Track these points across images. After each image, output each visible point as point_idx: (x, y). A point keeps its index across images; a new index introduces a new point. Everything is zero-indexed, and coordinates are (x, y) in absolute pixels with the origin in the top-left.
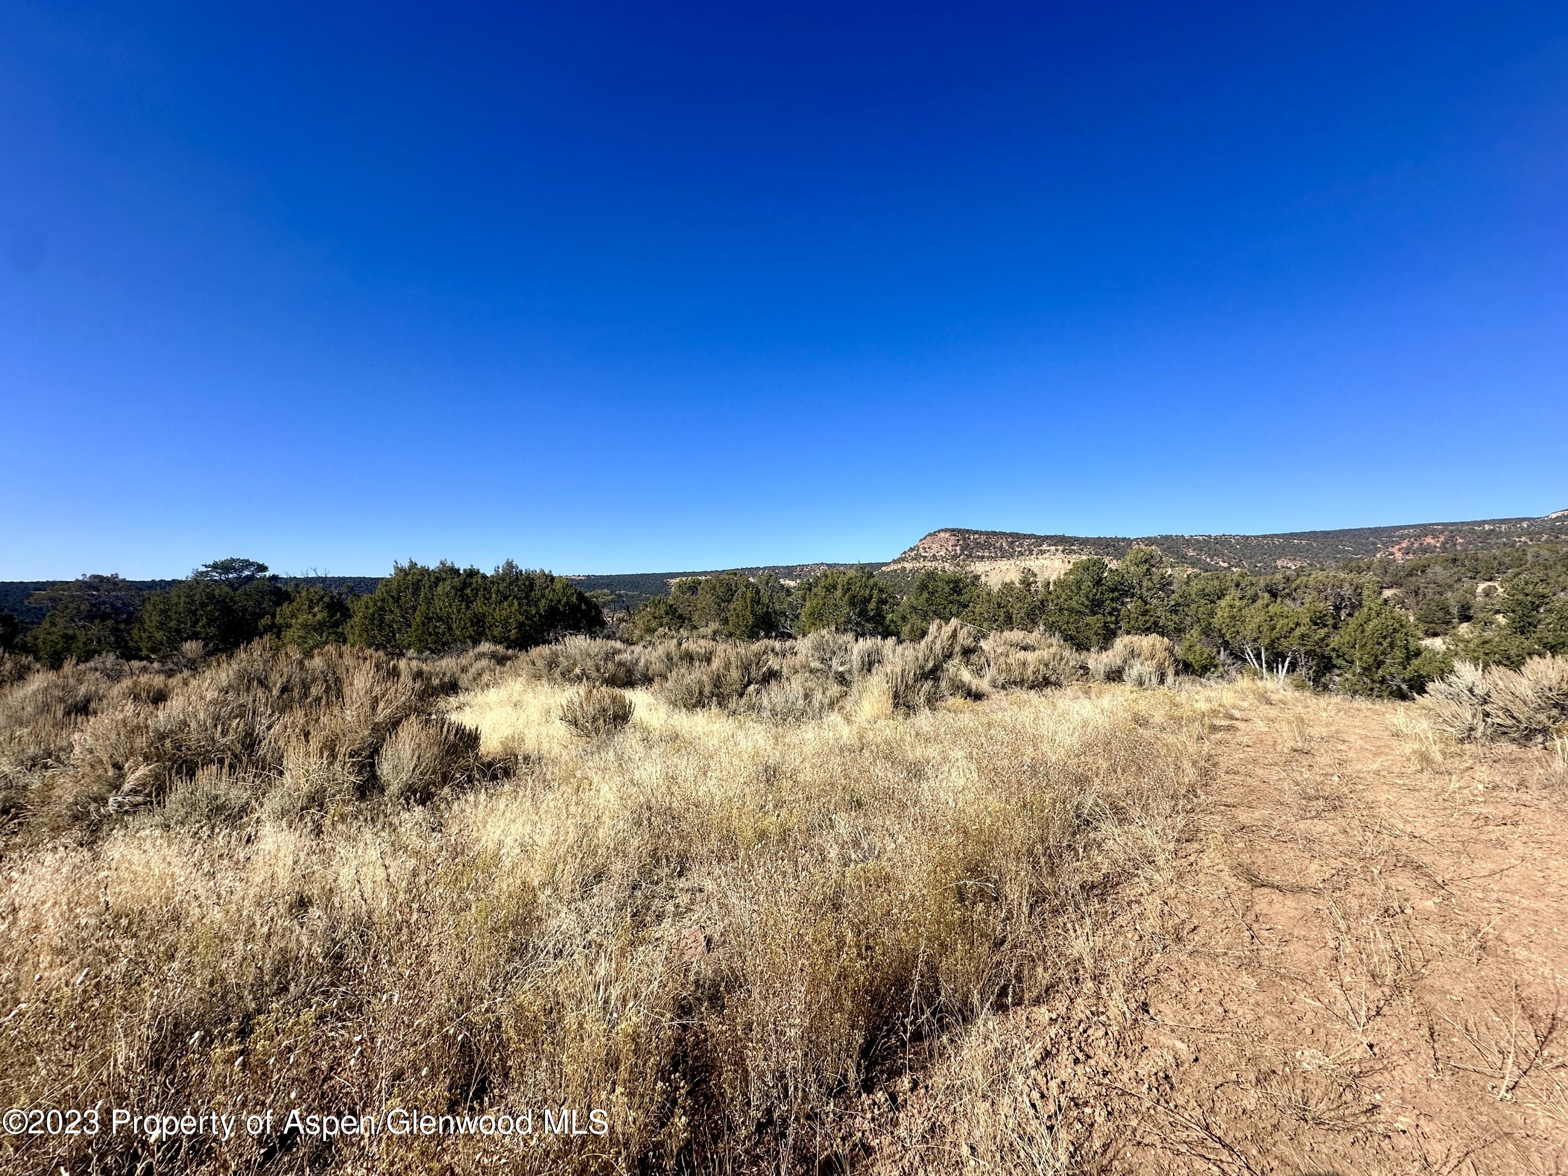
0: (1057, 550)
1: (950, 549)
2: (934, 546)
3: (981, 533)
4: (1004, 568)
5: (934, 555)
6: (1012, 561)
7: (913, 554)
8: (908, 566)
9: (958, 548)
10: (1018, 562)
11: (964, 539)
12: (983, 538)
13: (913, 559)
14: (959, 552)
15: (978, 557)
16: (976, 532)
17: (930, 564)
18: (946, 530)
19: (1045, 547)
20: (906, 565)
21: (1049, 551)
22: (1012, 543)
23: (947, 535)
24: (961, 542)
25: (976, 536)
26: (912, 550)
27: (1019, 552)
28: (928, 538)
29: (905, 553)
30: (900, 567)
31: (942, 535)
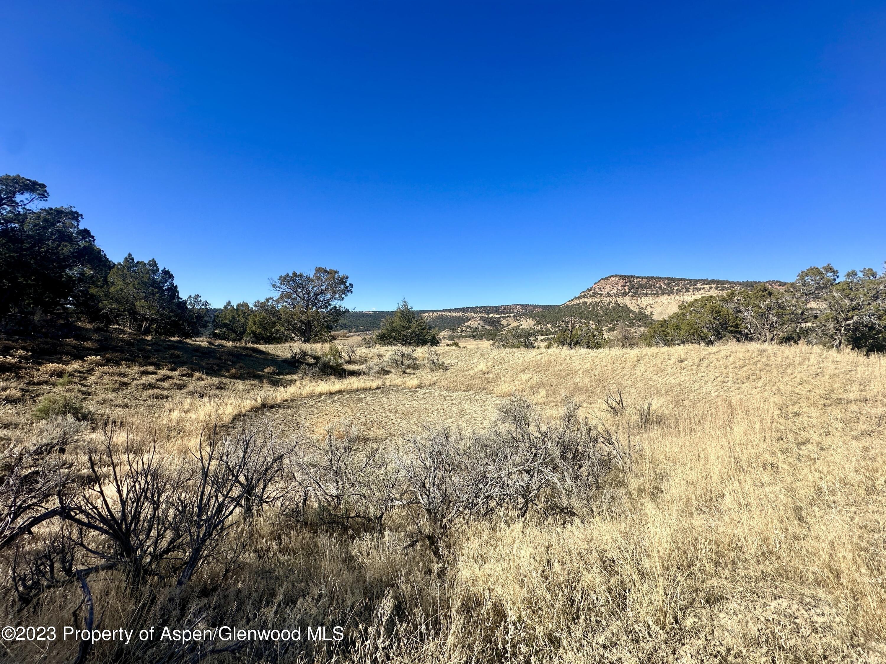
0: (711, 288)
1: (620, 288)
2: (607, 287)
3: (642, 278)
4: (665, 302)
5: (608, 293)
6: (672, 297)
7: (591, 292)
8: (588, 301)
9: (626, 288)
10: (677, 297)
11: (630, 282)
12: (645, 281)
13: (591, 296)
14: (627, 291)
15: (643, 294)
16: (638, 278)
17: (605, 299)
18: (616, 276)
19: (699, 286)
20: (586, 300)
21: (703, 288)
22: (669, 284)
23: (617, 279)
24: (628, 284)
25: (639, 280)
26: (590, 290)
27: (677, 290)
28: (602, 281)
29: (584, 292)
30: (581, 301)
31: (613, 279)
